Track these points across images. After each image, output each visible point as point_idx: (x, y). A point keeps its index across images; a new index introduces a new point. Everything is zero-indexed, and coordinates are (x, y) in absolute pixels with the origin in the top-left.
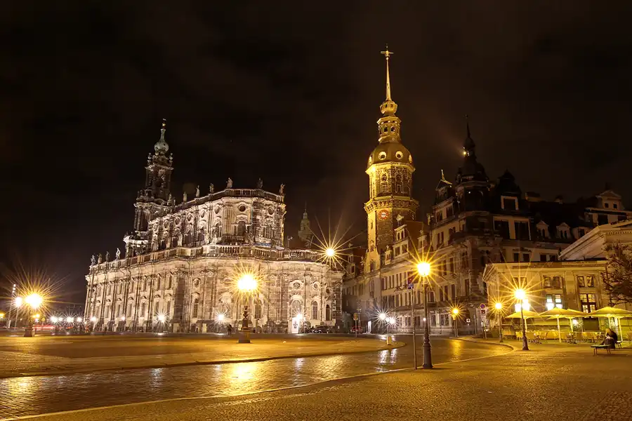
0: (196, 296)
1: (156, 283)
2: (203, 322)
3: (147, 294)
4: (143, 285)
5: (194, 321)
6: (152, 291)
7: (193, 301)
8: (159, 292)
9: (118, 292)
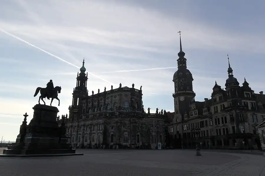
0: (112, 133)
1: (93, 128)
2: (116, 144)
3: (88, 132)
4: (86, 128)
5: (112, 144)
6: (91, 131)
7: (111, 135)
8: (95, 132)
9: (73, 131)
